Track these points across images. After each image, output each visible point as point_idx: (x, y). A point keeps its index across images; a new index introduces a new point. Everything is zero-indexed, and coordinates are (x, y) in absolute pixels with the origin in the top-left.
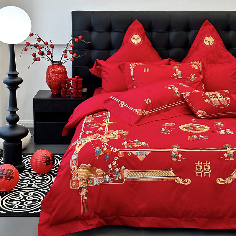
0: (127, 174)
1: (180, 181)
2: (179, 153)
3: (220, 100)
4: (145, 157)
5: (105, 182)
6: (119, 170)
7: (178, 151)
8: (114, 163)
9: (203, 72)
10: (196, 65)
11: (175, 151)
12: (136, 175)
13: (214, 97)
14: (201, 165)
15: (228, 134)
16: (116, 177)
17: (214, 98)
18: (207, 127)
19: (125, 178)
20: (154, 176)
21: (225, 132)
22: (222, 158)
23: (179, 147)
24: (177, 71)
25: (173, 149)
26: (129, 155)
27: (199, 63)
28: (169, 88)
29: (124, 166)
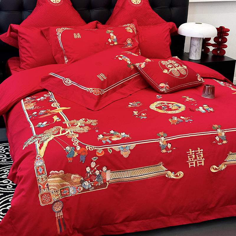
0: (109, 176)
3: (179, 69)
4: (129, 152)
5: (84, 190)
6: (100, 173)
7: (166, 140)
8: (93, 165)
10: (130, 28)
12: (121, 176)
14: (193, 153)
15: (209, 111)
16: (97, 182)
18: (180, 104)
19: (108, 182)
20: (142, 174)
21: (204, 109)
23: (166, 135)
26: (110, 152)
27: (133, 26)
28: (120, 59)
29: (105, 167)
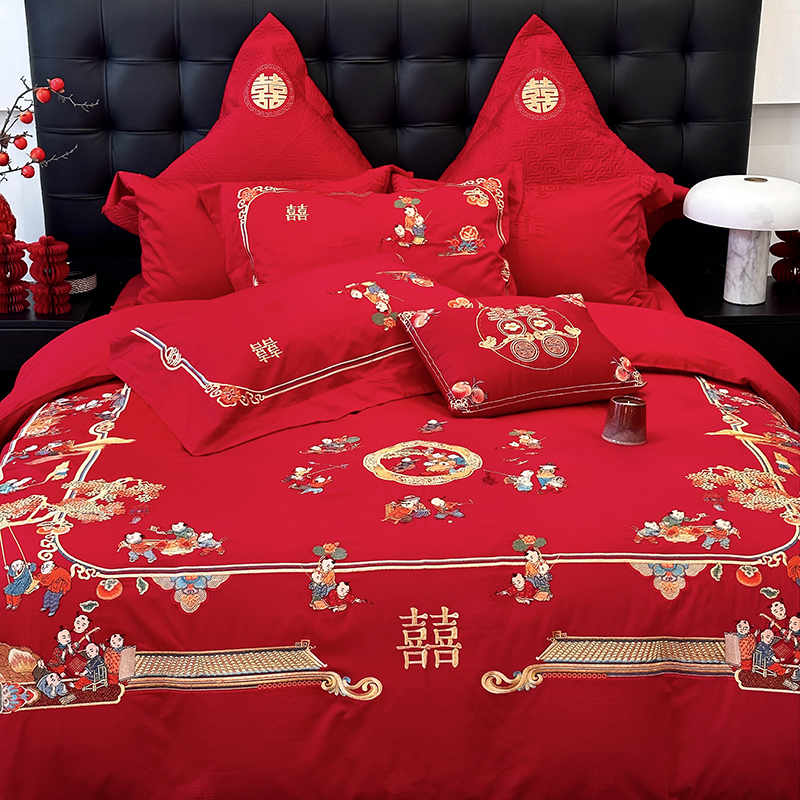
0: (131, 666)
1: (340, 685)
2: (339, 578)
3: (542, 338)
4: (203, 596)
5: (44, 699)
6: (101, 653)
7: (337, 571)
8: (81, 624)
9: (508, 219)
10: (482, 192)
11: (326, 570)
12: (169, 668)
13: (518, 327)
14: (423, 623)
15: (545, 488)
16: (89, 680)
17: (519, 331)
18: (472, 455)
19: (125, 683)
20: (238, 672)
21: (534, 479)
22: (504, 593)
23: (342, 554)
24: (412, 215)
25: (319, 563)
26: (143, 589)
27: (494, 185)
28: (354, 296)
29: (118, 635)
